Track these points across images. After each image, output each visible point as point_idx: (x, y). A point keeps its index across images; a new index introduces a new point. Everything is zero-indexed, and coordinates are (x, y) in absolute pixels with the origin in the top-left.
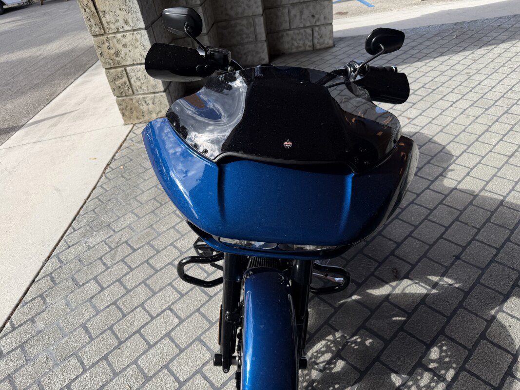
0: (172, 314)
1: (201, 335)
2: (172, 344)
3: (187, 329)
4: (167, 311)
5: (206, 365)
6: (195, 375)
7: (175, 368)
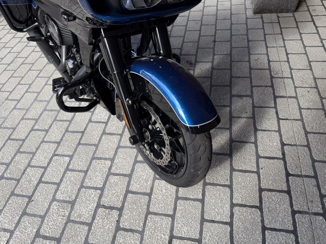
0: (60, 157)
1: (93, 155)
2: (75, 172)
3: (80, 158)
4: (54, 157)
5: (112, 168)
6: (108, 178)
7: (89, 183)
